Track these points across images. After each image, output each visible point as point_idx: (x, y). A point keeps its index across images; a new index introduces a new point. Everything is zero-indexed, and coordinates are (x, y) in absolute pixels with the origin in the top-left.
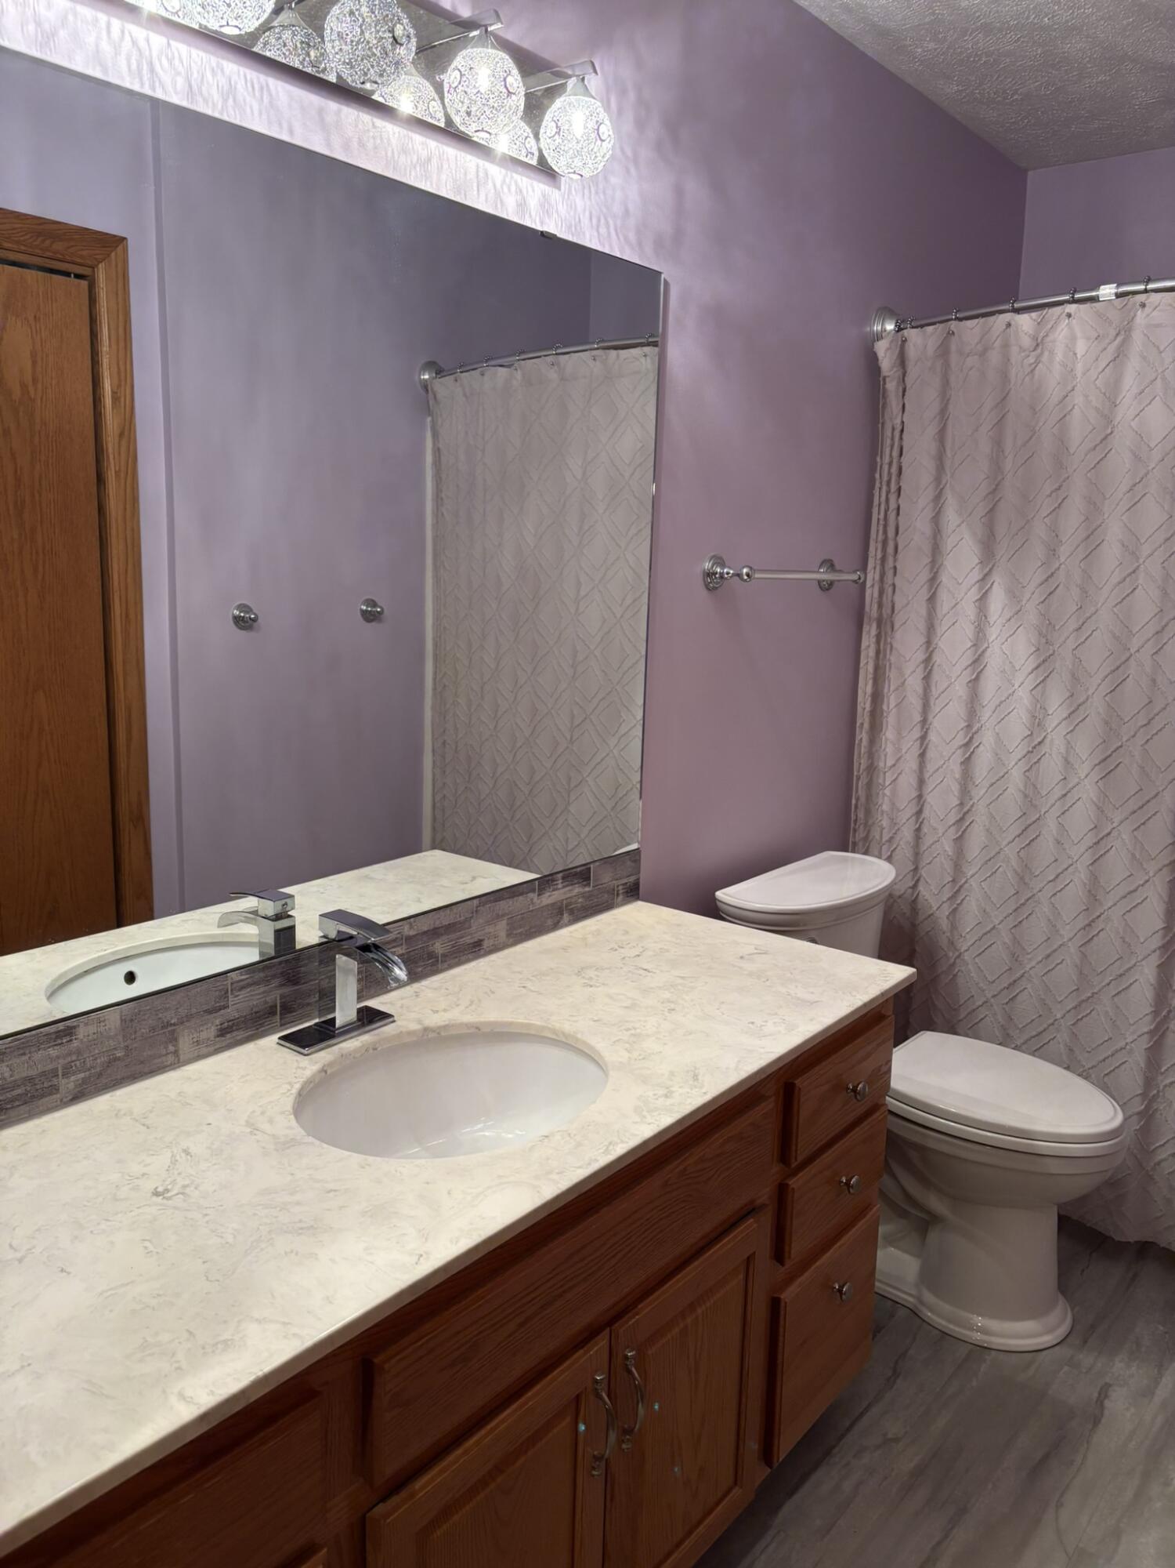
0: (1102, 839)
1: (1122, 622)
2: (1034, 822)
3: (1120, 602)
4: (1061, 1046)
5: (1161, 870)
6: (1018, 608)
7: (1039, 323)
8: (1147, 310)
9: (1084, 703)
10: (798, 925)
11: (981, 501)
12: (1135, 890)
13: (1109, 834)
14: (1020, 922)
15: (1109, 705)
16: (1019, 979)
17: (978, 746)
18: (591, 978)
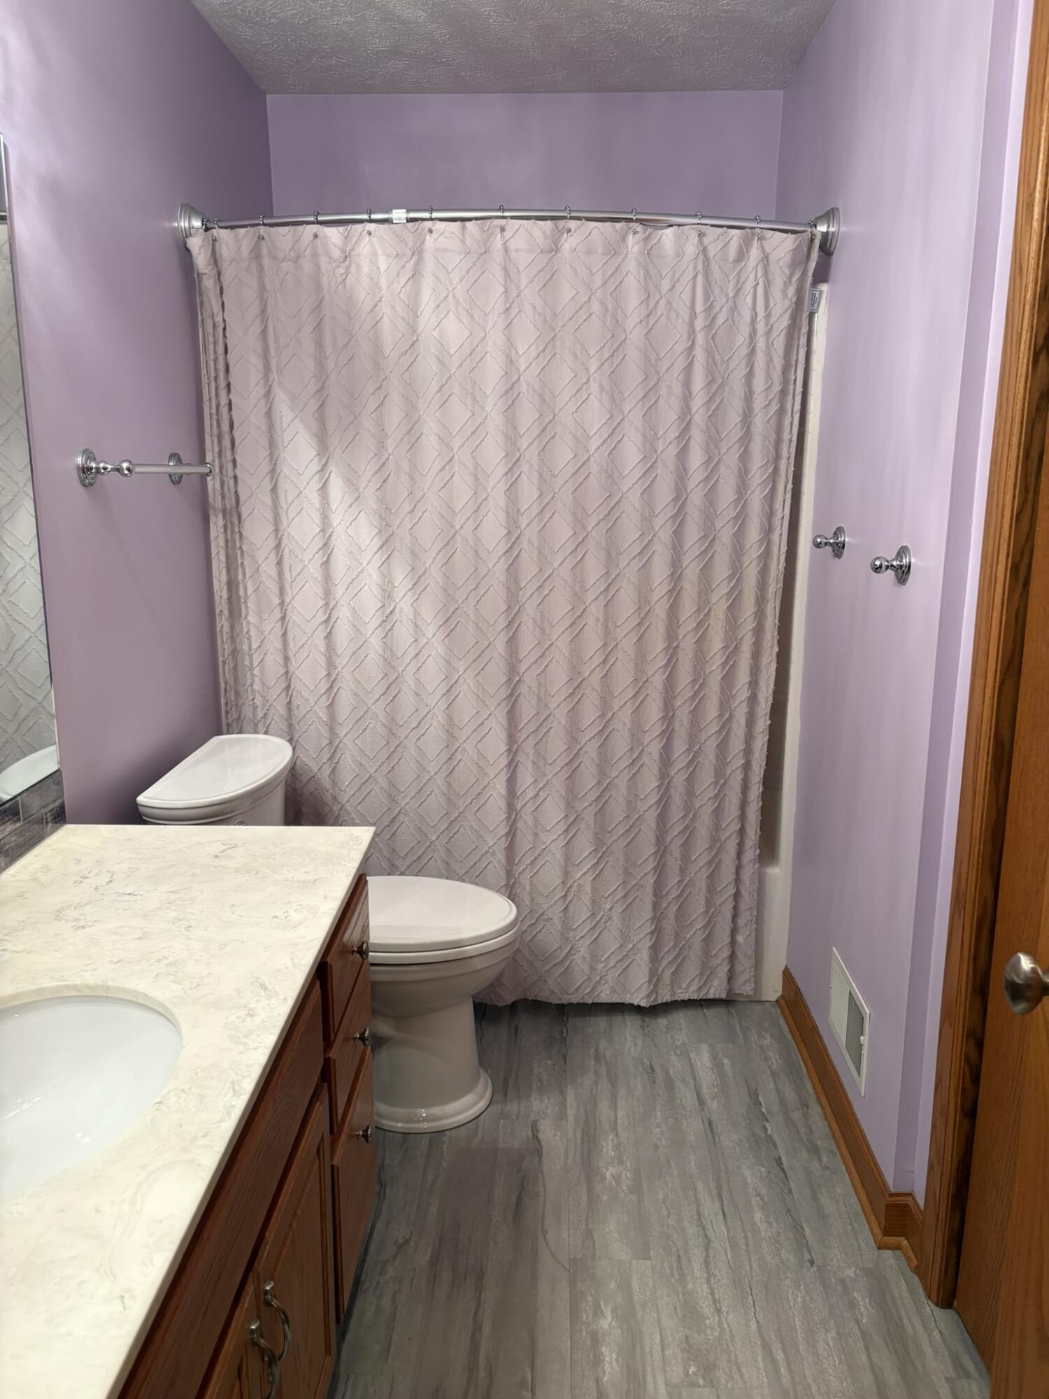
0: (452, 686)
1: (446, 504)
2: (394, 681)
3: (444, 487)
4: (439, 862)
5: (499, 704)
6: (357, 495)
7: (345, 237)
8: (435, 235)
9: (423, 574)
10: (227, 813)
11: (311, 398)
12: (482, 724)
13: (456, 682)
14: (393, 767)
15: (444, 574)
16: (397, 815)
17: (336, 621)
18: (76, 920)
